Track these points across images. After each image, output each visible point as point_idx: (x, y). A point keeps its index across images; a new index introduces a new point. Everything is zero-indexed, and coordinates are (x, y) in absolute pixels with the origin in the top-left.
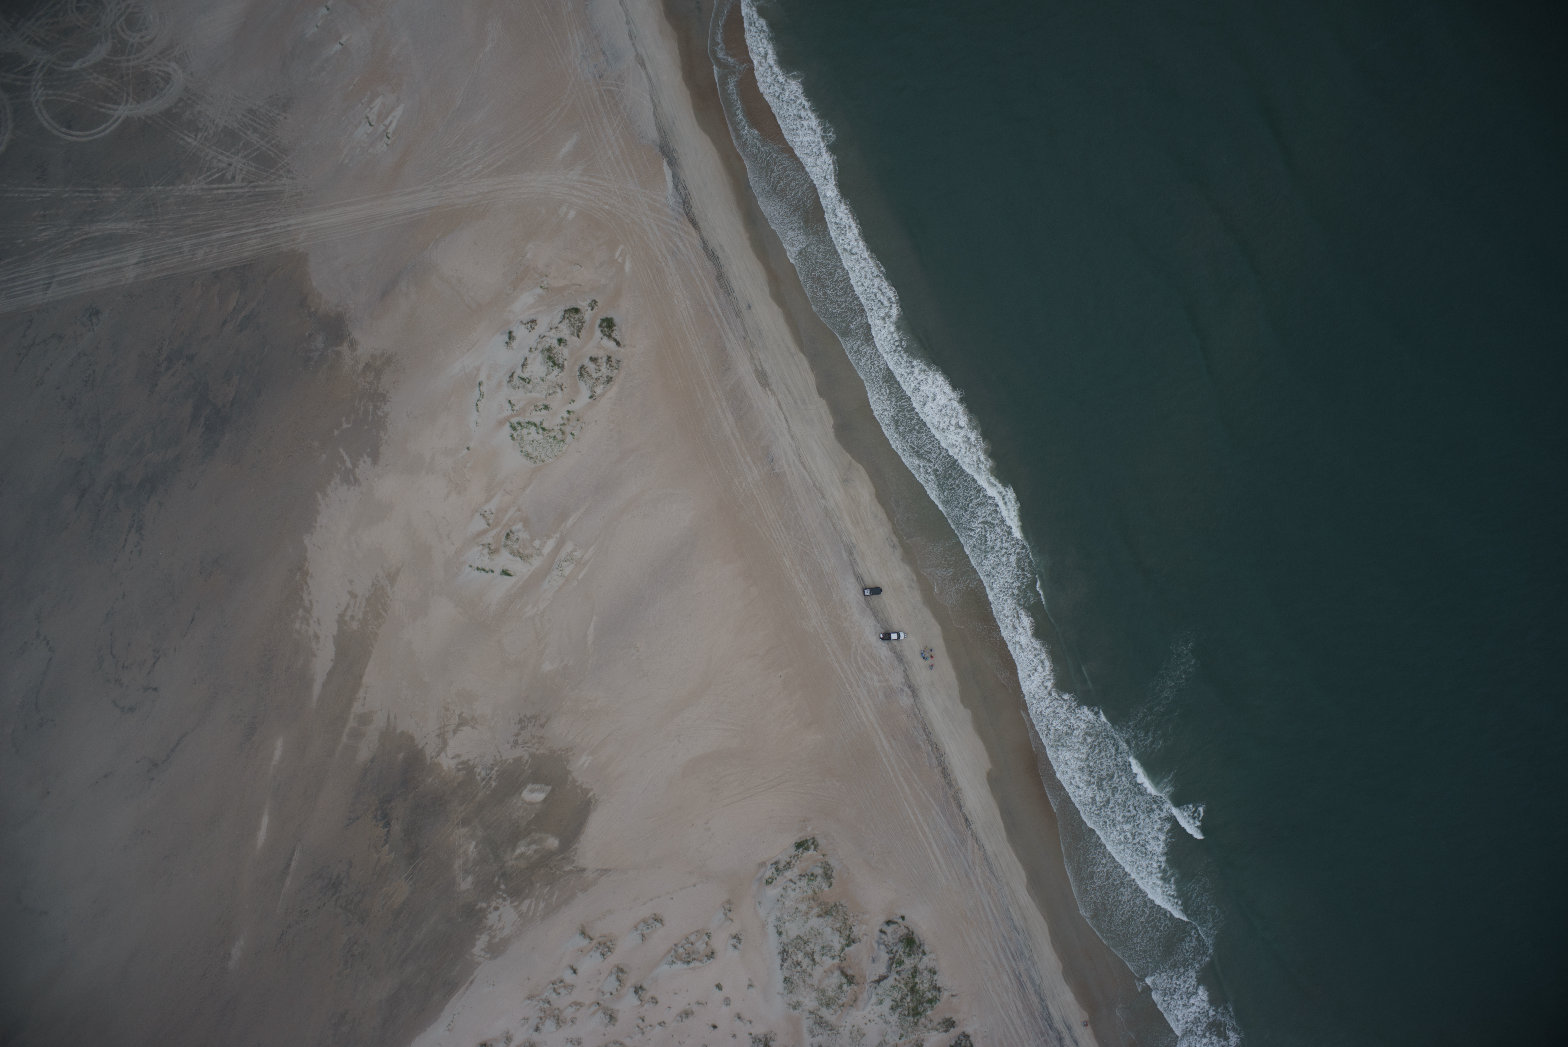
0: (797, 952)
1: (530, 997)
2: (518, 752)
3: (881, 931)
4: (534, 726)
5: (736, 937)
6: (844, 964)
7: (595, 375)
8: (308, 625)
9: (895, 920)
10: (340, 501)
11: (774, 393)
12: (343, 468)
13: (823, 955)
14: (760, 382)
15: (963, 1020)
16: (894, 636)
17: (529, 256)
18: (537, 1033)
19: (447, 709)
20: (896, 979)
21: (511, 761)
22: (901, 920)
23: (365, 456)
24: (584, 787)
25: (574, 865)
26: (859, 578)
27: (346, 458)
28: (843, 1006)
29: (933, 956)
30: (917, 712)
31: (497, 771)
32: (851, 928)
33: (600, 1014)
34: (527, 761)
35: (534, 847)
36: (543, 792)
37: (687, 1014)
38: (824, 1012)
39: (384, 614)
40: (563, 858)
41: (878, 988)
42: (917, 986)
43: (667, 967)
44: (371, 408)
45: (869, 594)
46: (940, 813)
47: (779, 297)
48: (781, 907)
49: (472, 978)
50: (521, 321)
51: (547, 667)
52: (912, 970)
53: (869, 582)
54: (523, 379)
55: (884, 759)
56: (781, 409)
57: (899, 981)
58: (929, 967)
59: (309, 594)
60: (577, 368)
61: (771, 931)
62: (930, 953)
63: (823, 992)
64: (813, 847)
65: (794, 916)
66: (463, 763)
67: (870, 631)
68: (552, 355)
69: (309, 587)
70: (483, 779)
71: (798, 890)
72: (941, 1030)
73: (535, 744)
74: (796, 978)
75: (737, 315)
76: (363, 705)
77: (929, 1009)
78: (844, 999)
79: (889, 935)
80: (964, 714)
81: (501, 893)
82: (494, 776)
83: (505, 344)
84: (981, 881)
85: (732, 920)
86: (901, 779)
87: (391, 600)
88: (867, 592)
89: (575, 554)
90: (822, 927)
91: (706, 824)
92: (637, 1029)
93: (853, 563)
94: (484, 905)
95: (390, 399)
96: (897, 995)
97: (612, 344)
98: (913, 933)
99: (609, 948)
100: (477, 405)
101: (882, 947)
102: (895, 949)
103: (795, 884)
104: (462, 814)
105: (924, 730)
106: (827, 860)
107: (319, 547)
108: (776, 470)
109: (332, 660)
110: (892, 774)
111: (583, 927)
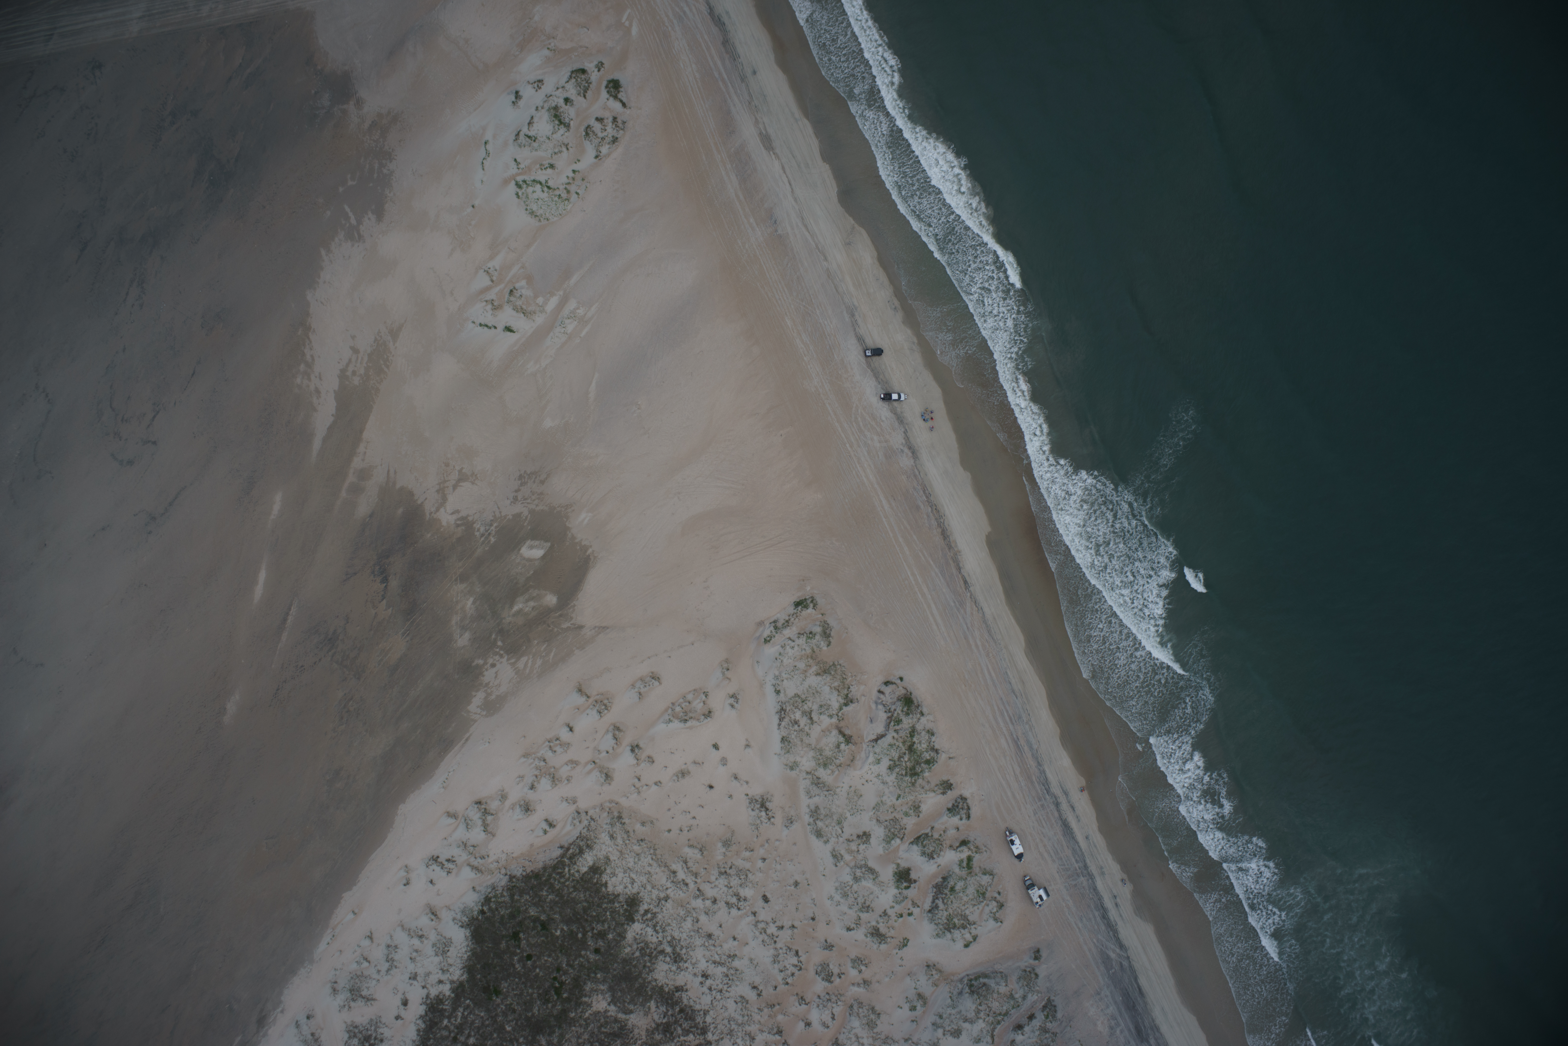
0: (795, 710)
1: (526, 755)
2: (518, 508)
3: (880, 692)
4: (534, 482)
5: (733, 696)
6: (842, 724)
7: (600, 135)
8: (309, 379)
9: (893, 681)
10: (344, 257)
11: (778, 157)
12: (348, 225)
13: (821, 714)
14: (764, 146)
15: (961, 783)
16: (895, 396)
17: (536, 18)
18: (532, 791)
19: (447, 465)
20: (893, 737)
21: (511, 517)
22: (899, 681)
23: (370, 213)
24: (583, 543)
25: (572, 622)
26: (860, 339)
27: (351, 214)
28: (840, 766)
29: (931, 718)
30: (917, 473)
31: (496, 527)
32: (849, 688)
33: (596, 773)
34: (527, 517)
35: (532, 604)
36: (542, 548)
37: (683, 774)
38: (822, 773)
39: (386, 369)
40: (561, 616)
41: (876, 746)
42: (915, 746)
43: (664, 726)
44: (376, 166)
45: (870, 354)
46: (940, 575)
47: (784, 61)
48: (779, 665)
49: (467, 735)
50: (528, 82)
51: (548, 423)
52: (910, 730)
53: (870, 343)
54: (529, 137)
55: (884, 520)
56: (785, 172)
57: (897, 739)
58: (927, 728)
59: (311, 349)
60: (583, 128)
61: (769, 690)
62: (928, 714)
63: (821, 751)
64: (811, 605)
65: (792, 674)
66: (462, 518)
67: (870, 391)
68: (558, 114)
69: (311, 342)
70: (482, 535)
71: (796, 648)
72: (938, 792)
73: (534, 500)
74: (793, 736)
75: (743, 80)
76: (363, 460)
77: (926, 770)
78: (841, 759)
79: (887, 695)
80: (964, 477)
81: (498, 650)
82: (493, 533)
83: (511, 103)
84: (979, 643)
85: (729, 679)
86: (901, 540)
87: (393, 356)
88: (869, 353)
89: (578, 311)
90: (820, 685)
91: (704, 582)
92: (633, 788)
93: (854, 324)
94: (481, 662)
95: (395, 157)
96: (895, 754)
97: (617, 105)
98: (911, 694)
99: (605, 705)
100: (483, 163)
101: (880, 707)
102: (893, 707)
103: (794, 641)
104: (461, 570)
105: (924, 491)
106: (826, 619)
107: (322, 303)
108: (780, 232)
109: (333, 415)
110: (891, 535)
111: (580, 685)
